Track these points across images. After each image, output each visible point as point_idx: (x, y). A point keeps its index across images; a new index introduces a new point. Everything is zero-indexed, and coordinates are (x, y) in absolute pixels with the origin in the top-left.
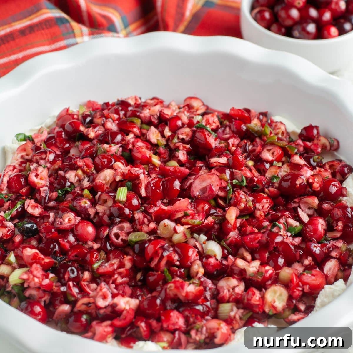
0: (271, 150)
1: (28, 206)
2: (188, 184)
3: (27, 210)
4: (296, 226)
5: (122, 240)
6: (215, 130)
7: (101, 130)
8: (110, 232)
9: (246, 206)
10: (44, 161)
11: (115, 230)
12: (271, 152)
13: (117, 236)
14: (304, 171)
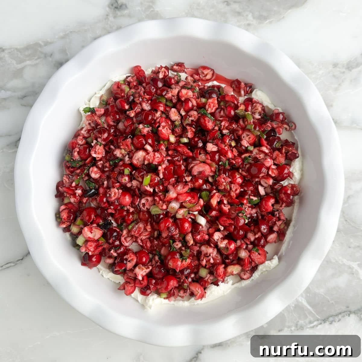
0: (249, 135)
1: (92, 172)
2: (191, 166)
3: (91, 175)
4: (256, 200)
5: (147, 208)
6: (213, 114)
7: (139, 109)
8: (140, 202)
9: (225, 188)
10: (100, 139)
11: (143, 201)
12: (249, 137)
13: (144, 205)
14: (267, 162)
